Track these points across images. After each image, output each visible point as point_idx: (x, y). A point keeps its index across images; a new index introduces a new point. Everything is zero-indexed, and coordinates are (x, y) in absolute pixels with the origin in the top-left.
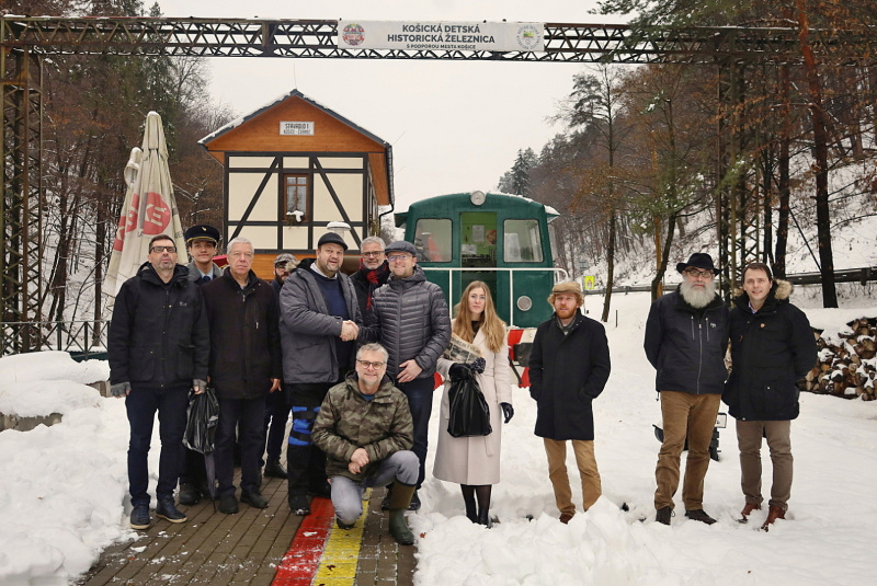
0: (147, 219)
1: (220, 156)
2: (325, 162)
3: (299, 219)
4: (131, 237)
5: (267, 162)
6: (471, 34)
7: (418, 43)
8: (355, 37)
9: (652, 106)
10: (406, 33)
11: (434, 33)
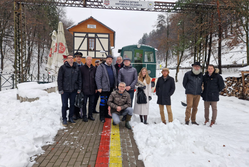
0: (59, 49)
1: (72, 33)
2: (99, 36)
3: (92, 50)
4: (55, 54)
5: (84, 35)
6: (136, 4)
7: (123, 6)
8: (107, 3)
9: (179, 24)
10: (120, 3)
11: (127, 3)
